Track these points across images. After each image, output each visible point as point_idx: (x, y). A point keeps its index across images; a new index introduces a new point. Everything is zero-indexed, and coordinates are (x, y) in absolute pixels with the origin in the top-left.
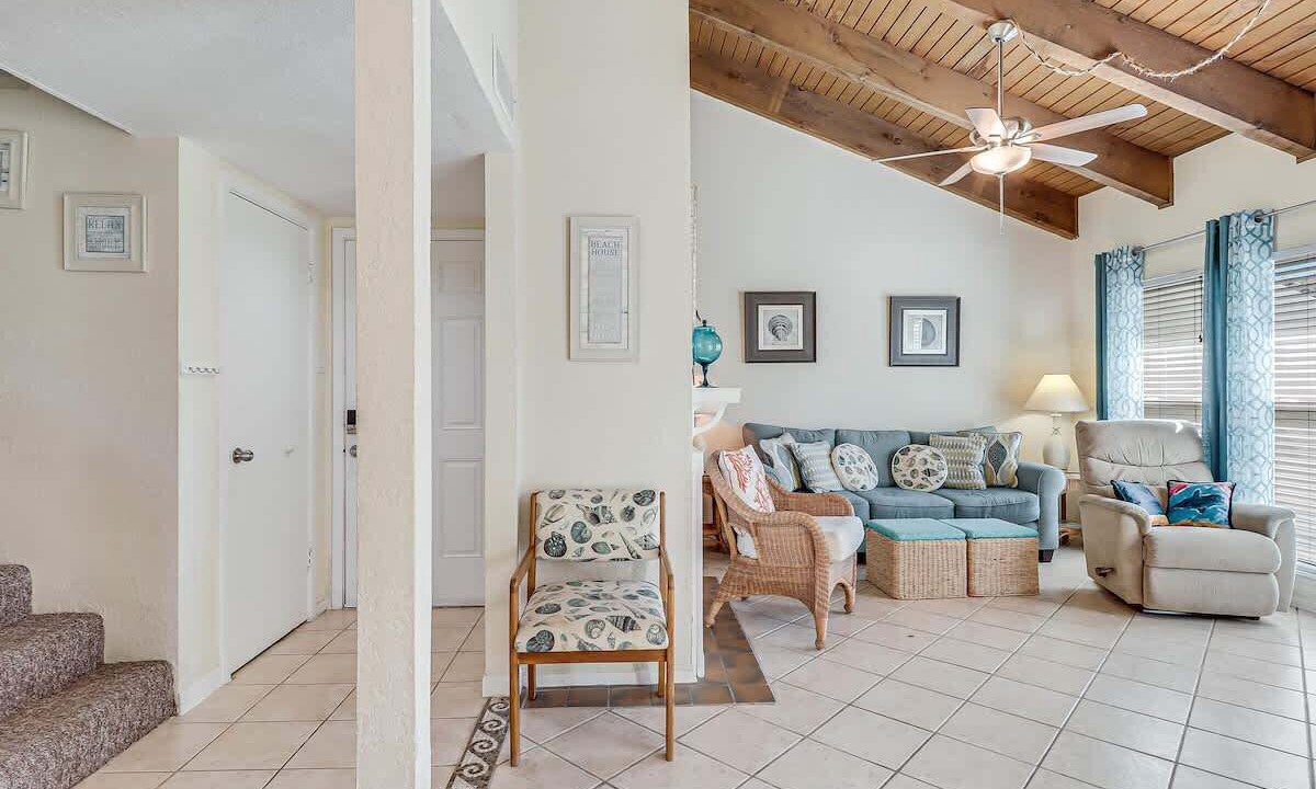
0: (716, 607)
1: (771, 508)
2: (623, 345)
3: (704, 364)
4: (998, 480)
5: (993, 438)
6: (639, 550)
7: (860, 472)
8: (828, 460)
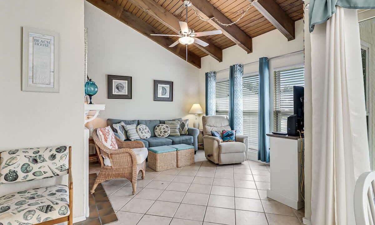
0: (95, 186)
1: (117, 147)
2: (52, 85)
3: (90, 96)
4: (183, 133)
5: (182, 121)
6: (58, 172)
7: (145, 133)
8: (136, 130)
